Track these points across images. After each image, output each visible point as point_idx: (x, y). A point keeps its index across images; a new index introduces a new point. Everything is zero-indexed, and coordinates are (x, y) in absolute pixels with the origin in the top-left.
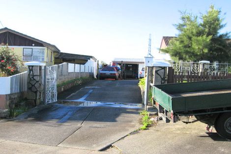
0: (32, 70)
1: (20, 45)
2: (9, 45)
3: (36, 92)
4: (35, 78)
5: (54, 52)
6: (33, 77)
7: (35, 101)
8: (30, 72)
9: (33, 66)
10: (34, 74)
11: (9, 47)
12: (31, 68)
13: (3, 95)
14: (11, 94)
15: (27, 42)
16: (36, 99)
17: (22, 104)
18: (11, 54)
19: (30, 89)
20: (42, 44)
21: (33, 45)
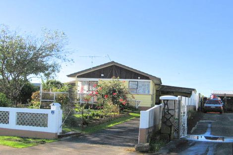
0: (167, 104)
1: (126, 78)
2: (120, 78)
3: (171, 127)
4: (170, 112)
5: (156, 85)
6: (168, 111)
7: (170, 135)
8: (165, 106)
9: (168, 100)
10: (170, 108)
11: (120, 80)
12: (166, 102)
13: (144, 129)
14: (149, 128)
15: (133, 75)
16: (171, 133)
17: (158, 137)
18: (122, 87)
19: (164, 123)
20: (148, 77)
21: (139, 78)
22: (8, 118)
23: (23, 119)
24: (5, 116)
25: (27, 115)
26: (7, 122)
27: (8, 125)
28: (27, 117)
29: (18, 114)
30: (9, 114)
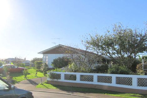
22: (132, 82)
23: (142, 82)
24: (129, 80)
25: (145, 80)
26: (130, 84)
27: (131, 86)
28: (142, 81)
29: (138, 79)
30: (132, 79)
